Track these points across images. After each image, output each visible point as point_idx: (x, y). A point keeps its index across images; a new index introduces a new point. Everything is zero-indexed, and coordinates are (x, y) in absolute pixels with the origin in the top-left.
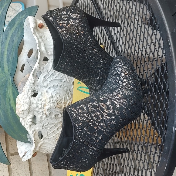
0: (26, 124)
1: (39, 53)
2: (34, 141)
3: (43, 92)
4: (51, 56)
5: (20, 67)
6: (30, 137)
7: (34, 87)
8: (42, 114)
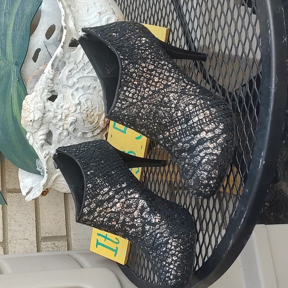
0: (35, 143)
1: (65, 31)
2: (46, 171)
3: (65, 94)
5: (32, 53)
6: (40, 163)
7: (52, 85)
8: (61, 129)
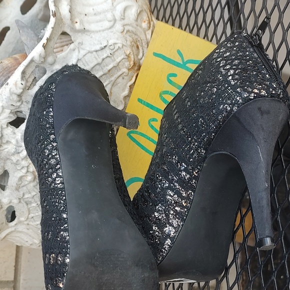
1: (52, 20)
4: (80, 34)
7: (18, 104)
